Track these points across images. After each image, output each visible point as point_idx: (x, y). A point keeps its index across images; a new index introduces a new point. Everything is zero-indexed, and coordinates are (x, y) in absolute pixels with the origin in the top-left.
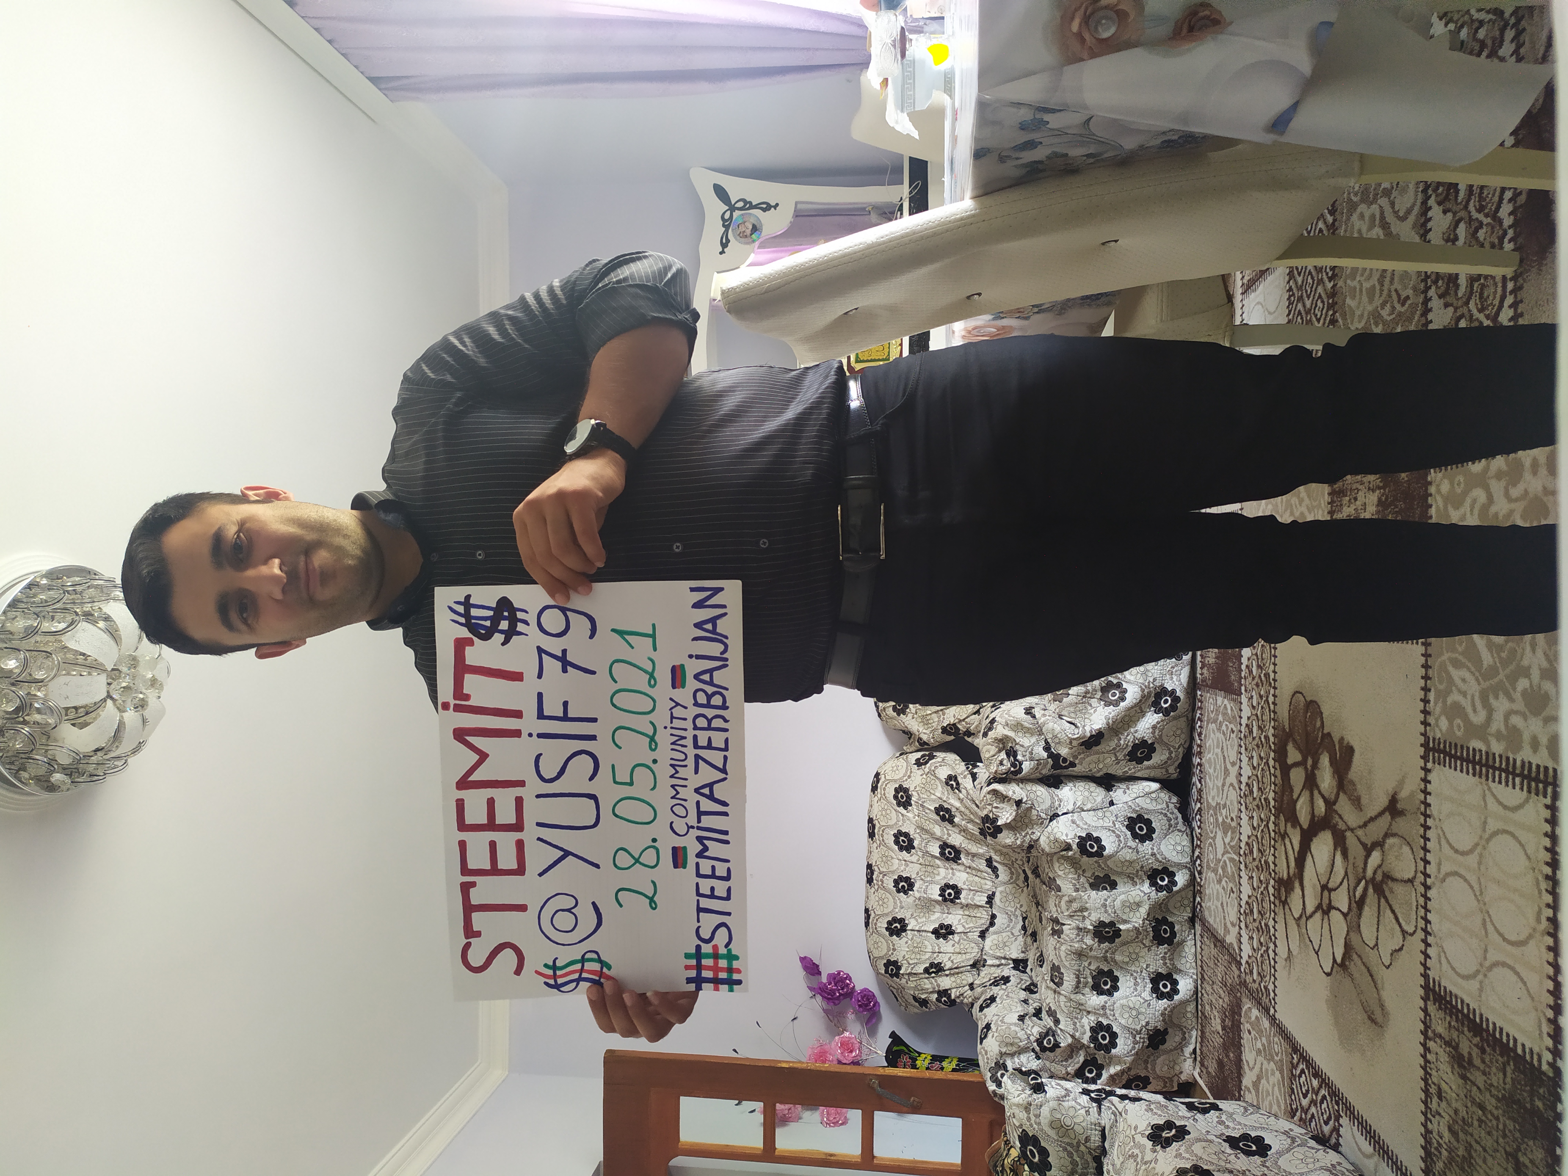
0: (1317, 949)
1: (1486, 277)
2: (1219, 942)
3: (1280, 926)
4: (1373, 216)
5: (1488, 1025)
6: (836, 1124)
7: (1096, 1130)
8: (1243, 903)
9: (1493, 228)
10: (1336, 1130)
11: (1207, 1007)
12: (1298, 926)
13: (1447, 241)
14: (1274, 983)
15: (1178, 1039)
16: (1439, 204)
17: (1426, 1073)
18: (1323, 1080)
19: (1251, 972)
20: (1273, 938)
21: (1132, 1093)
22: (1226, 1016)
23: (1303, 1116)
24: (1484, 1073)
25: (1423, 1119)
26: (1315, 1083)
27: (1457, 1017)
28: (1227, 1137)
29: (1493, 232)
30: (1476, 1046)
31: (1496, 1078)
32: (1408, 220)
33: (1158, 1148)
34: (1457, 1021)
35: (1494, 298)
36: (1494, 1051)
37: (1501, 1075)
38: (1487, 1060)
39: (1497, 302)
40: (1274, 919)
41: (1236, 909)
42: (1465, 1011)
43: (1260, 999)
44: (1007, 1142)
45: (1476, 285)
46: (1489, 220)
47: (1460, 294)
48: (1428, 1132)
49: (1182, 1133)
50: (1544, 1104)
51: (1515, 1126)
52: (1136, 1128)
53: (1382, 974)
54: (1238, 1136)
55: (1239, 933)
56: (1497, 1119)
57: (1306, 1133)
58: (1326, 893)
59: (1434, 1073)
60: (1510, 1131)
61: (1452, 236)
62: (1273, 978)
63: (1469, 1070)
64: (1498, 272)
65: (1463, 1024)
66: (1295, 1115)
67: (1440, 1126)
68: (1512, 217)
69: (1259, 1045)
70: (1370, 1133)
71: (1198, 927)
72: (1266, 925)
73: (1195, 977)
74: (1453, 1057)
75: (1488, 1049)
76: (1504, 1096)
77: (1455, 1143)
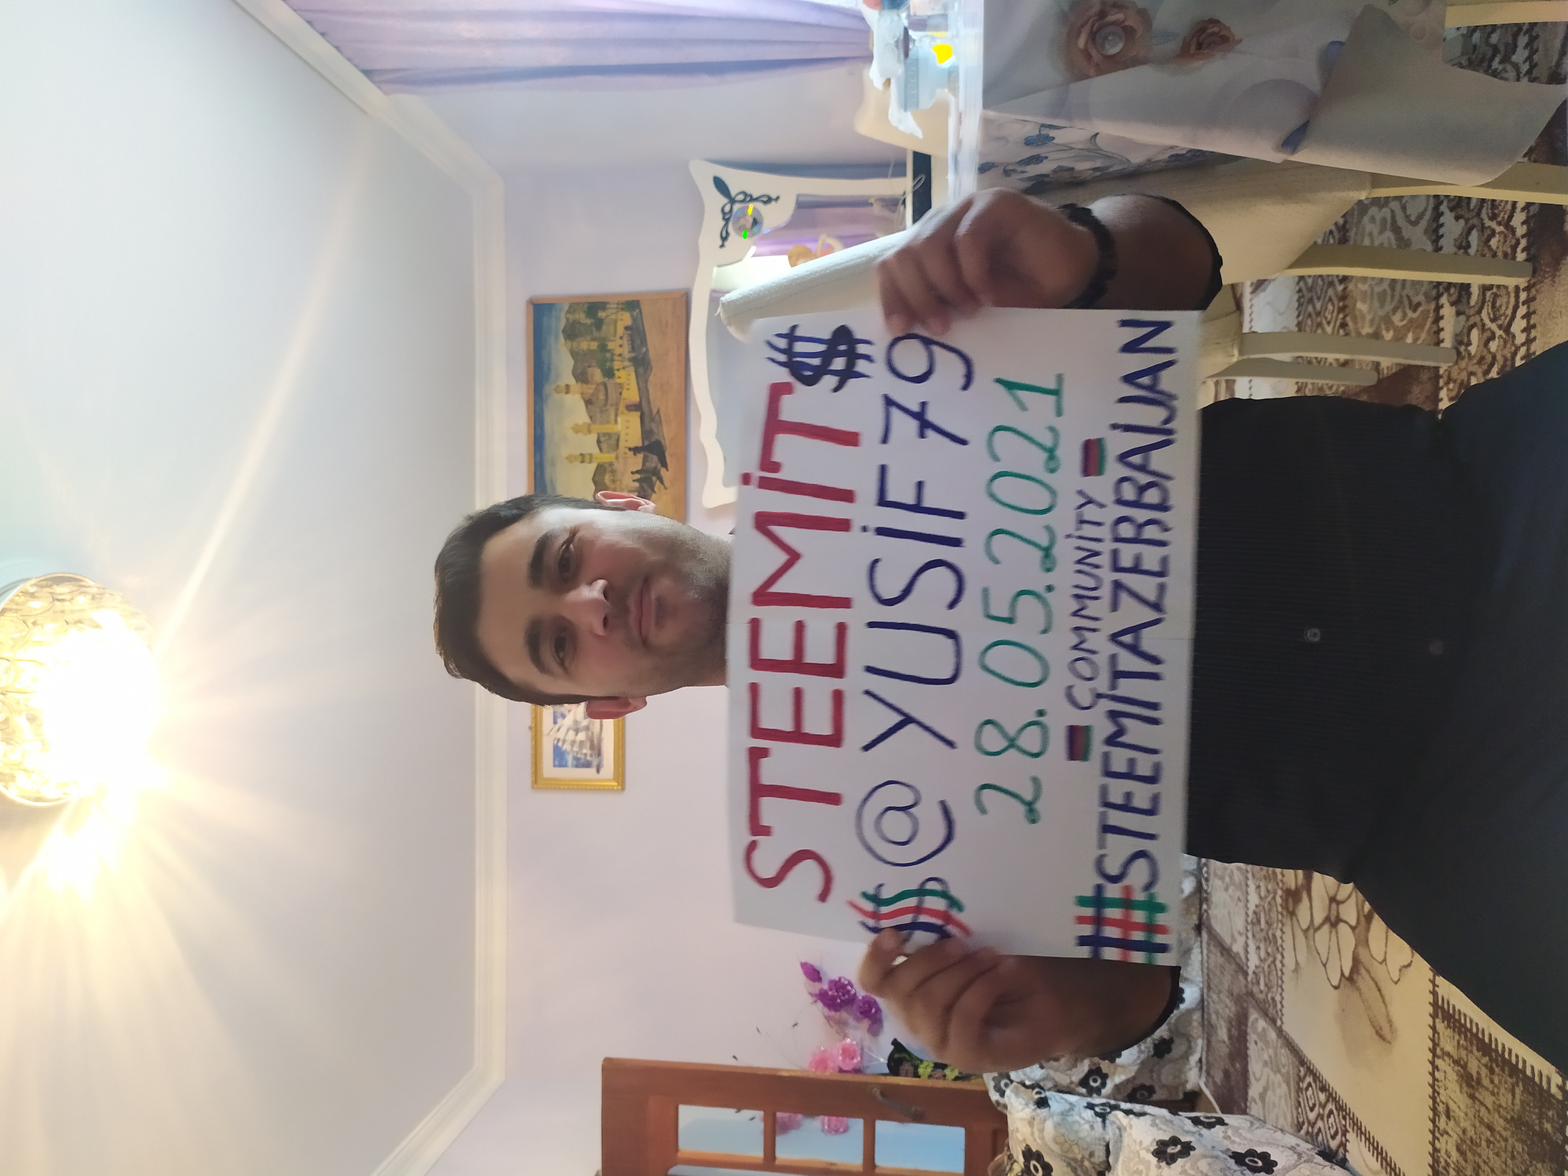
0: (1324, 961)
1: (1498, 287)
2: (1225, 951)
3: (1288, 937)
4: (1384, 220)
5: (1496, 1045)
6: (837, 1131)
7: (1100, 1145)
8: (1250, 913)
9: (1506, 236)
10: (1343, 1145)
11: (1214, 1017)
12: (1306, 937)
13: (1460, 247)
14: (1281, 994)
15: (1183, 1048)
16: (1452, 210)
17: (1434, 1091)
18: (1331, 1095)
19: (1258, 983)
20: (1280, 949)
21: (1137, 1107)
22: (1232, 1026)
23: (1310, 1130)
24: (1493, 1094)
25: (1430, 1137)
26: (1322, 1097)
27: (1466, 1037)
28: (1234, 1153)
29: (1505, 241)
30: (1486, 1066)
31: (1505, 1099)
32: (1420, 225)
33: (1163, 1164)
34: (1465, 1040)
35: (1507, 307)
36: (1503, 1070)
37: (1510, 1096)
38: (1496, 1082)
39: (1509, 312)
40: (1281, 930)
41: (1243, 917)
42: (1474, 1030)
43: (1267, 1010)
44: (1010, 1157)
45: (1488, 294)
46: (1502, 228)
47: (1472, 303)
48: (1436, 1150)
49: (1187, 1149)
50: (1553, 1127)
51: (1523, 1149)
52: (1141, 1143)
53: (1389, 989)
54: (1243, 1152)
55: (1246, 943)
56: (1506, 1140)
57: (1312, 1149)
58: (1334, 905)
59: (1442, 1091)
60: (1518, 1152)
61: (1464, 244)
62: (1280, 990)
63: (1478, 1090)
64: (1511, 282)
65: (1471, 1044)
66: (1301, 1128)
67: (1448, 1145)
68: (1525, 227)
69: (1266, 1057)
70: (1377, 1149)
71: (1205, 935)
72: (1274, 936)
73: (1201, 985)
74: (1461, 1076)
75: (1497, 1070)
76: (1512, 1118)
77: (1463, 1163)
